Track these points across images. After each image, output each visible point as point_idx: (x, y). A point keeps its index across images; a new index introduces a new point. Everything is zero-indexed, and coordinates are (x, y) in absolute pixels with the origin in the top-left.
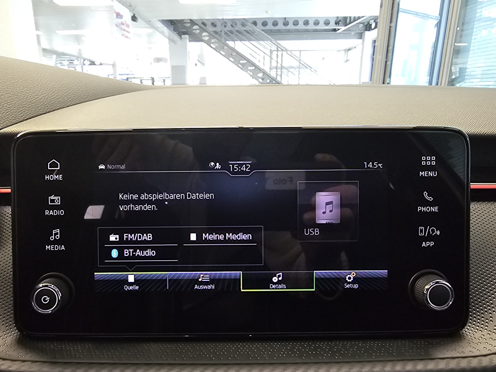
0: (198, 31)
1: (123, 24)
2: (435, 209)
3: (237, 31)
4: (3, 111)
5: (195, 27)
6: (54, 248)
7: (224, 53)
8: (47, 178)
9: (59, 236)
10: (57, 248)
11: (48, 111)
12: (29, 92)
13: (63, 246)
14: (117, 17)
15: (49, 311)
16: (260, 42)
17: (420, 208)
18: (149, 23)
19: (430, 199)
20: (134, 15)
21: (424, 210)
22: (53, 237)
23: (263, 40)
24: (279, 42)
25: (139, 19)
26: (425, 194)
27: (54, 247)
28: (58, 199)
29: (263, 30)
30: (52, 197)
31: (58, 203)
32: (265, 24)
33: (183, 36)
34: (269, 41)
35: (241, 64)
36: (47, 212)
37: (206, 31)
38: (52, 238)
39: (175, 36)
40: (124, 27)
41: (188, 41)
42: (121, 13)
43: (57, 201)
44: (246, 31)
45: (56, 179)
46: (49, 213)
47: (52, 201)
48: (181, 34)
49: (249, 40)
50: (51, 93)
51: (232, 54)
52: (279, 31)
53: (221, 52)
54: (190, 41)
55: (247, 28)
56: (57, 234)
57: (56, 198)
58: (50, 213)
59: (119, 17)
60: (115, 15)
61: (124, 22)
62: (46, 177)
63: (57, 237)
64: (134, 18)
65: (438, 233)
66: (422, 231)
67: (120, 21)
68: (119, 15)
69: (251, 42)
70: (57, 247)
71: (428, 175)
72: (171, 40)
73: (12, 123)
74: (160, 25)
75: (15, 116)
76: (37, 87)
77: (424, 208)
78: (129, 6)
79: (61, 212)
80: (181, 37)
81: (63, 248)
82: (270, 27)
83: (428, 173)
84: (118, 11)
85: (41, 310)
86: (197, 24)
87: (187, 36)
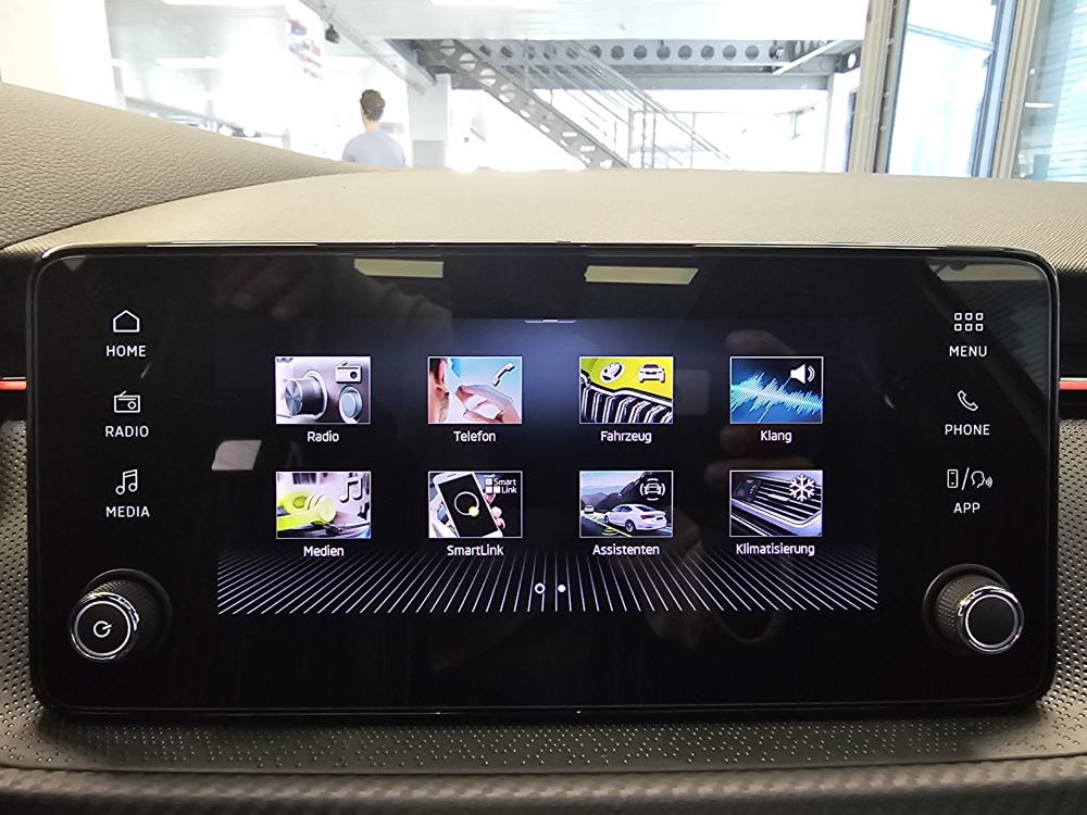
0: (473, 66)
1: (306, 46)
2: (982, 430)
3: (559, 68)
4: (15, 206)
5: (466, 57)
6: (125, 513)
7: (527, 115)
8: (111, 353)
9: (136, 485)
10: (131, 513)
11: (120, 209)
12: (74, 164)
13: (145, 508)
14: (293, 31)
15: (111, 655)
16: (607, 91)
17: (949, 428)
18: (364, 45)
19: (973, 407)
20: (332, 27)
21: (958, 432)
22: (123, 487)
23: (615, 89)
24: (649, 93)
25: (342, 36)
26: (962, 395)
27: (125, 510)
28: (136, 401)
29: (613, 67)
30: (122, 397)
31: (136, 409)
33: (438, 76)
34: (626, 92)
35: (565, 140)
36: (110, 430)
37: (489, 66)
38: (121, 490)
39: (422, 76)
40: (308, 53)
41: (449, 87)
42: (303, 23)
43: (132, 405)
44: (577, 67)
45: (132, 354)
46: (114, 433)
47: (122, 405)
48: (434, 70)
49: (584, 87)
50: (127, 170)
51: (544, 118)
52: (649, 70)
53: (523, 112)
54: (453, 88)
55: (580, 62)
56: (132, 480)
57: (131, 398)
58: (117, 433)
59: (297, 31)
60: (289, 26)
61: (309, 43)
62: (108, 351)
63: (133, 487)
64: (331, 35)
65: (989, 482)
66: (954, 479)
67: (299, 39)
68: (296, 27)
69: (587, 91)
70: (131, 510)
71: (967, 353)
72: (413, 85)
73: (34, 233)
74: (389, 51)
75: (42, 218)
76: (94, 155)
77: (958, 427)
78: (321, 9)
79: (143, 431)
80: (434, 78)
81: (146, 511)
82: (628, 59)
83: (968, 349)
84: (294, 18)
85: (91, 652)
86: (468, 51)
87: (448, 77)
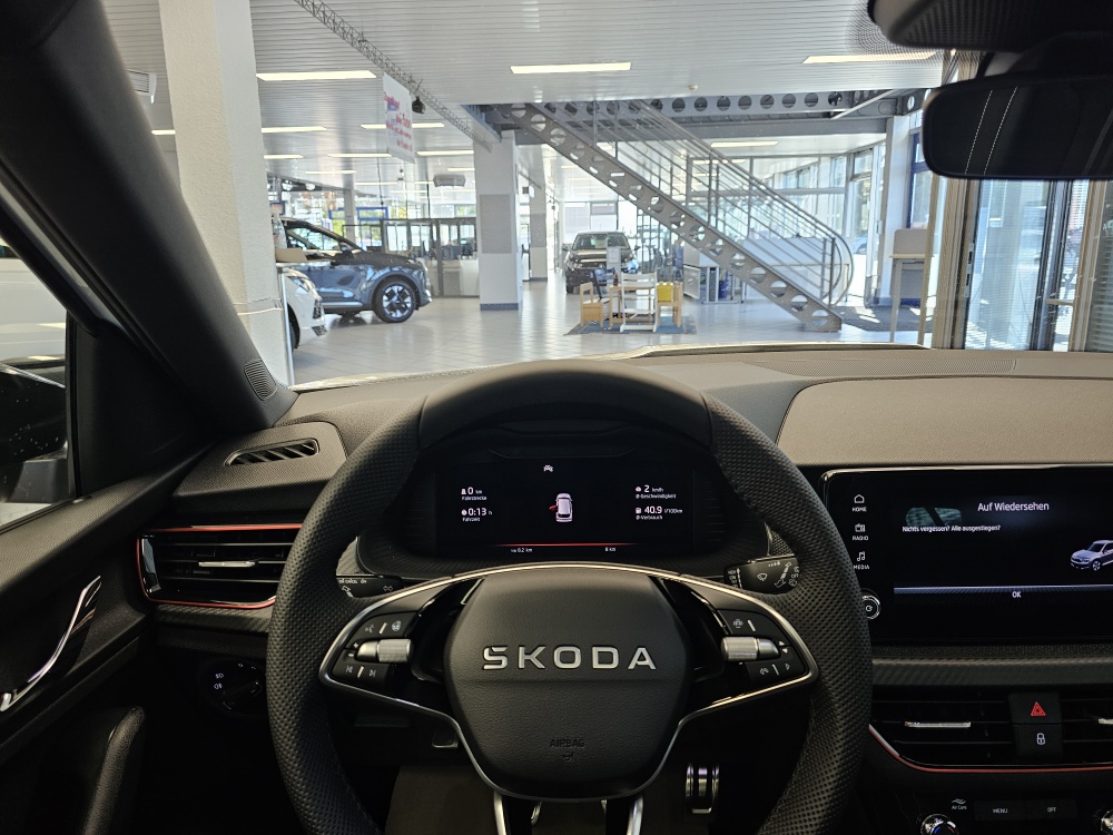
0: (543, 126)
1: (399, 120)
3: (623, 123)
5: (537, 117)
7: (595, 171)
14: (389, 108)
16: (667, 142)
18: (444, 114)
20: (418, 100)
23: (674, 139)
24: (707, 141)
25: (427, 107)
29: (673, 119)
32: (678, 104)
33: (504, 133)
34: (685, 141)
35: (614, 180)
37: (557, 125)
39: (489, 134)
40: (399, 126)
41: (514, 143)
42: (397, 99)
44: (639, 121)
48: (500, 128)
49: (644, 139)
52: (709, 120)
53: (592, 169)
54: (517, 144)
55: (642, 115)
59: (393, 107)
60: (386, 103)
61: (401, 117)
64: (418, 106)
67: (393, 114)
68: (392, 104)
69: (648, 142)
72: (479, 143)
74: (463, 116)
78: (409, 82)
80: (499, 133)
82: (690, 111)
84: (389, 95)
86: (540, 112)
87: (512, 132)
